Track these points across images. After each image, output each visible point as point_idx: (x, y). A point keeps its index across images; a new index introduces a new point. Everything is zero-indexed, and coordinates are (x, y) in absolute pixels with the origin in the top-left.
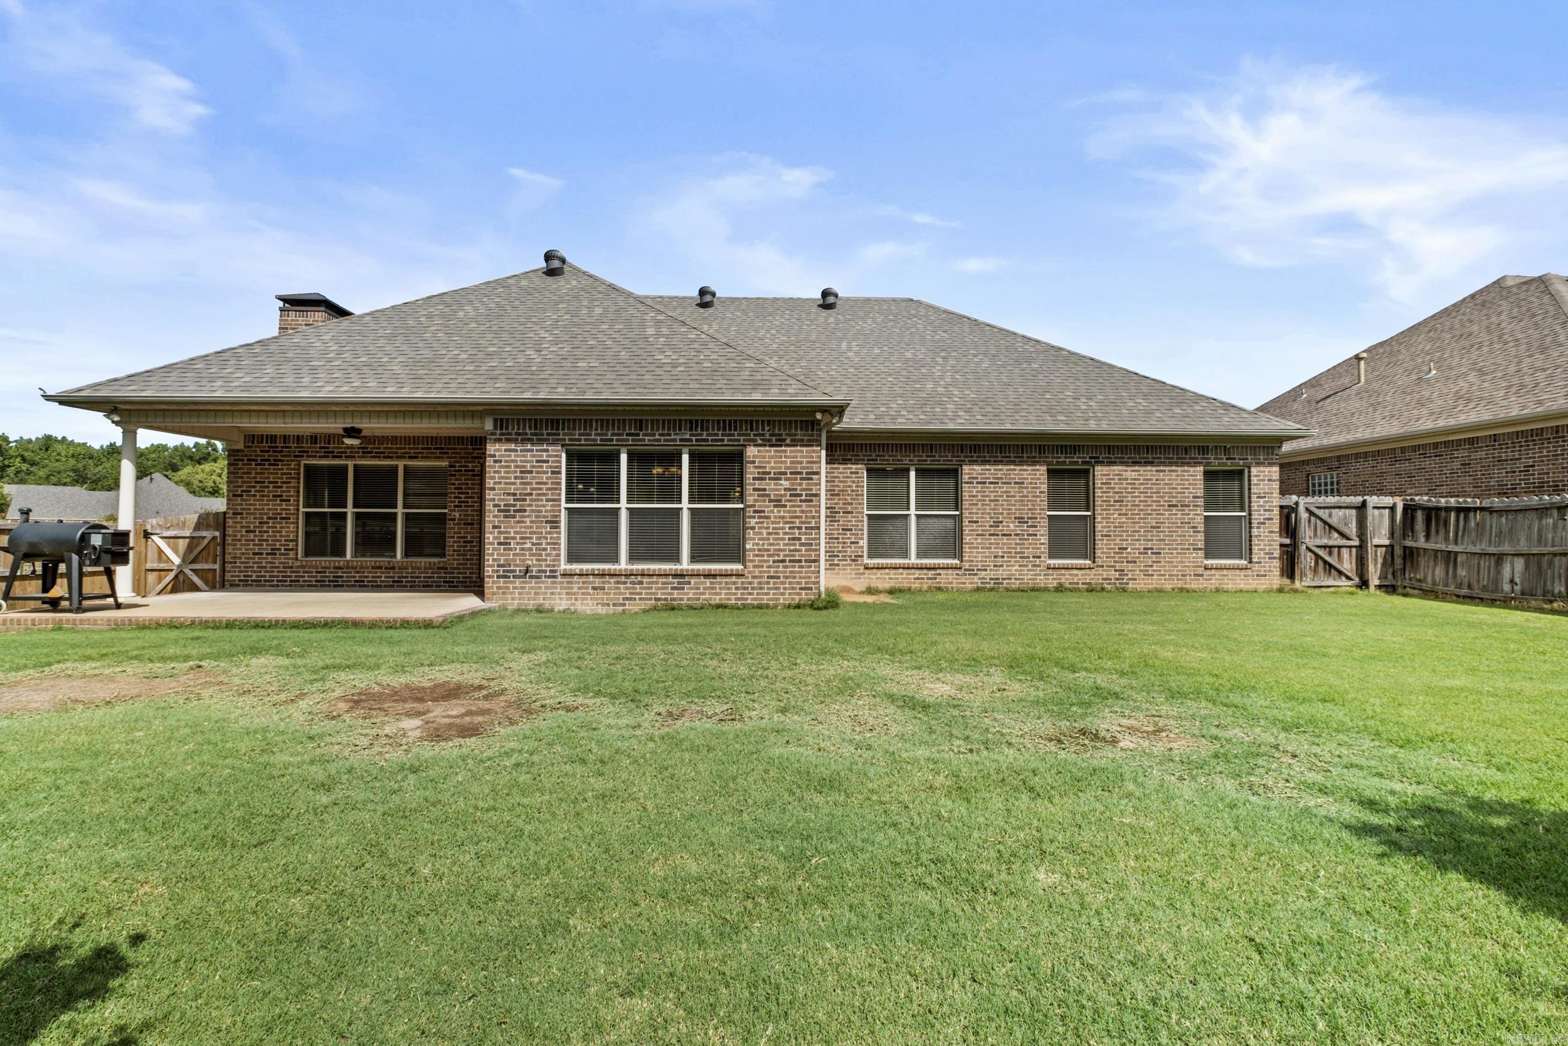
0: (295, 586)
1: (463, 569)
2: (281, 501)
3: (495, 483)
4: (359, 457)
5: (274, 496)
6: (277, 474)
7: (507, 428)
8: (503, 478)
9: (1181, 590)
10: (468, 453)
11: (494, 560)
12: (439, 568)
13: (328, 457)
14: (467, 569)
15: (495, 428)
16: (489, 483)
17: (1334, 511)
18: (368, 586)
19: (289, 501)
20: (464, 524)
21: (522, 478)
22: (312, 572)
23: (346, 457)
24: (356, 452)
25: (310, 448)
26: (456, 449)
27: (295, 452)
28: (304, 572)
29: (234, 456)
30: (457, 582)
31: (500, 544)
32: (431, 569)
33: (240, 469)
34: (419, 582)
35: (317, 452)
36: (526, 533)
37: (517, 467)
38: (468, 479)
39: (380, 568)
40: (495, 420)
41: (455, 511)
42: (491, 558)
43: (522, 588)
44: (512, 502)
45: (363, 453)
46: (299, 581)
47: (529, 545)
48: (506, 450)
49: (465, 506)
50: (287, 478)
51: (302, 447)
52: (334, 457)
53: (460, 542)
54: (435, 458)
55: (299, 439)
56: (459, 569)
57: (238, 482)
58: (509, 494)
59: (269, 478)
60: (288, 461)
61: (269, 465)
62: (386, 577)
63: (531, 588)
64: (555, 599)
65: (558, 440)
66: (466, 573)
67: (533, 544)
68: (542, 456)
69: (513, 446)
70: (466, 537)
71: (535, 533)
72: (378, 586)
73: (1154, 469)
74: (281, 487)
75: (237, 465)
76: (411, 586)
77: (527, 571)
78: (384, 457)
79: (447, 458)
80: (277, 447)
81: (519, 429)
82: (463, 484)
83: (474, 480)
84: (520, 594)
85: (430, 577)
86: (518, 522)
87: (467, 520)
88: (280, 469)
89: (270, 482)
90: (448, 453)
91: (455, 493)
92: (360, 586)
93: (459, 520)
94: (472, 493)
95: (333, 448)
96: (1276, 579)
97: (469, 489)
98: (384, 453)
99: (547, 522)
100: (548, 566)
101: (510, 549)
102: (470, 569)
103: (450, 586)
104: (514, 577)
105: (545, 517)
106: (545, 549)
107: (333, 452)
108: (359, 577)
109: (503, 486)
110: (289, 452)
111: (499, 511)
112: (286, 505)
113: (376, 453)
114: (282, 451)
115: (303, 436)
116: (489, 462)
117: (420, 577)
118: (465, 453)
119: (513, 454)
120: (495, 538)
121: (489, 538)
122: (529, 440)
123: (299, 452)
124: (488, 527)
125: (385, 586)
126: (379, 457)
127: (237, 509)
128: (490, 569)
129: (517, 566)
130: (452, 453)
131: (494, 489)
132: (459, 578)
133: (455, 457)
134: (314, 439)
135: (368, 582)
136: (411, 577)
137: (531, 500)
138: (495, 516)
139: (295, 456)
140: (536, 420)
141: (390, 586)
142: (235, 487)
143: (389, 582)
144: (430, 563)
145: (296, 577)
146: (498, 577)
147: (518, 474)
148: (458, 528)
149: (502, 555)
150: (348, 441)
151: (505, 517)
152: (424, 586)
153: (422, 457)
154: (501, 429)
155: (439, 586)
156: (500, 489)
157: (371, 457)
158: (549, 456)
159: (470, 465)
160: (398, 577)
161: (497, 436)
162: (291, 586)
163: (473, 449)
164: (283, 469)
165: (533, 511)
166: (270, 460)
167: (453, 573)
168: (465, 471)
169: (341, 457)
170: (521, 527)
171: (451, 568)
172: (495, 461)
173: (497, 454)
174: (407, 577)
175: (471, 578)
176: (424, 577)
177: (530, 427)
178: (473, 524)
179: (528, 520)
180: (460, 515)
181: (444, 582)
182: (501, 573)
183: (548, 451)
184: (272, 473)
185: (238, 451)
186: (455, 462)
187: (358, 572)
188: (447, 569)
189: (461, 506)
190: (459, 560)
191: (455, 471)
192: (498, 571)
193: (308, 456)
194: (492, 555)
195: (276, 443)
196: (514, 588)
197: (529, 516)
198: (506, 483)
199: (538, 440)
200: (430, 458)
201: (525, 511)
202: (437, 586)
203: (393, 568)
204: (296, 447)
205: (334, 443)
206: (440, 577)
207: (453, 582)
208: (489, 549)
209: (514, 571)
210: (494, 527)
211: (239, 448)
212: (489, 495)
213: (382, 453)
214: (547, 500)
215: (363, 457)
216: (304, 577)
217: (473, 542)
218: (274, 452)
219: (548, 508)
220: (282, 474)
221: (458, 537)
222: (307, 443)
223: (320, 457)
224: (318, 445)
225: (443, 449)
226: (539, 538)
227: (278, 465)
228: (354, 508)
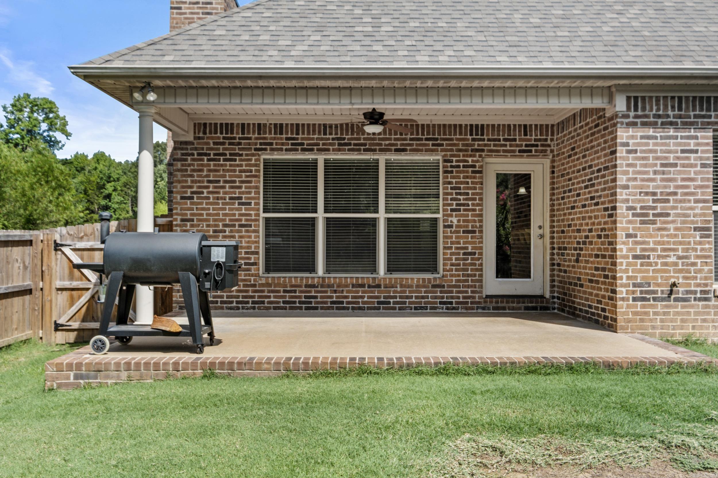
0: (259, 308)
1: (464, 286)
2: (239, 204)
3: (629, 180)
4: (334, 150)
5: (231, 198)
6: (235, 171)
7: (644, 109)
8: (639, 173)
10: (467, 145)
11: (628, 278)
12: (434, 286)
13: (297, 150)
14: (468, 287)
15: (629, 108)
16: (622, 179)
18: (348, 308)
19: (250, 204)
20: (464, 232)
21: (663, 173)
22: (278, 291)
23: (318, 150)
24: (331, 144)
25: (275, 139)
26: (451, 140)
27: (256, 144)
28: (269, 292)
29: (182, 149)
30: (457, 303)
31: (635, 257)
32: (424, 287)
33: (189, 165)
34: (410, 303)
35: (283, 144)
36: (668, 243)
37: (657, 158)
38: (467, 177)
39: (362, 286)
40: (628, 98)
41: (451, 216)
42: (624, 276)
43: (665, 314)
44: (651, 204)
45: (339, 144)
46: (263, 302)
47: (673, 259)
48: (642, 137)
49: (465, 210)
50: (247, 176)
51: (265, 138)
52: (303, 150)
53: (459, 254)
54: (427, 151)
55: (260, 127)
56: (459, 287)
57: (186, 181)
58: (647, 194)
59: (225, 176)
60: (247, 155)
61: (224, 160)
62: (369, 297)
63: (677, 313)
64: (708, 328)
65: (709, 123)
66: (467, 292)
67: (679, 258)
68: (689, 144)
69: (651, 132)
70: (467, 248)
71: (681, 243)
72: (360, 308)
74: (240, 187)
75: (186, 160)
76: (400, 309)
77: (671, 292)
78: (365, 150)
79: (442, 151)
80: (234, 138)
81: (658, 110)
82: (461, 183)
83: (475, 178)
84: (662, 321)
85: (423, 297)
86: (660, 229)
87: (467, 226)
88: (238, 166)
89: (226, 182)
90: (442, 145)
91: (451, 194)
92: (338, 308)
93: (457, 226)
94: (473, 194)
95: (302, 139)
97: (468, 188)
98: (365, 145)
99: (695, 229)
100: (699, 285)
101: (650, 264)
102: (471, 286)
103: (447, 308)
104: (655, 299)
105: (693, 222)
106: (694, 264)
107: (303, 144)
108: (337, 297)
109: (639, 183)
110: (249, 144)
111: (634, 215)
112: (246, 209)
113: (355, 145)
114: (240, 144)
115: (265, 125)
116: (621, 151)
117: (411, 297)
118: (463, 145)
119: (651, 141)
120: (630, 250)
121: (621, 250)
122: (671, 123)
123: (261, 144)
124: (621, 235)
125: (369, 308)
126: (359, 150)
127: (186, 215)
128: (624, 290)
129: (658, 285)
130: (447, 145)
131: (626, 187)
132: (458, 298)
133: (452, 150)
134: (279, 128)
135: (348, 303)
136: (401, 297)
137: (675, 201)
138: (630, 222)
139: (256, 149)
140: (680, 98)
141: (375, 308)
142: (183, 187)
143: (373, 303)
144: (424, 280)
145: (259, 297)
146: (634, 299)
147: (658, 168)
148: (457, 237)
149: (640, 271)
150: (371, 129)
151: (643, 222)
152: (416, 308)
153: (411, 150)
154: (636, 110)
155: (435, 308)
156: (635, 187)
157: (349, 150)
158: (698, 144)
159: (470, 159)
160: (385, 297)
161: (631, 120)
162: (254, 308)
163: (473, 140)
164: (241, 166)
165: (678, 215)
166: (226, 155)
167: (452, 292)
168: (464, 166)
169: (312, 150)
170: (662, 236)
171: (449, 286)
172: (629, 152)
173: (631, 142)
174: (395, 297)
175: (474, 297)
176: (417, 297)
177: (673, 107)
178: (474, 232)
179: (671, 226)
180: (459, 221)
181: (441, 303)
182: (638, 295)
183: (696, 138)
184: (228, 171)
185: (186, 143)
186: (452, 156)
187: (335, 292)
188: (443, 286)
189: (459, 210)
190: (459, 276)
191: (452, 167)
192: (633, 292)
193: (272, 150)
194: (626, 271)
195: (232, 133)
196: (655, 313)
197: (673, 222)
198: (643, 180)
199: (684, 124)
200: (421, 150)
201: (668, 215)
202: (431, 308)
203: (379, 286)
204: (256, 139)
205: (303, 133)
206: (436, 298)
207: (451, 303)
208: (622, 263)
209: (655, 292)
210: (628, 236)
211: (188, 139)
212: (621, 195)
213: (362, 145)
214: (697, 201)
215: (339, 150)
216: (269, 297)
217: (474, 254)
218: (230, 144)
219: (698, 211)
220: (241, 171)
221: (457, 248)
222: (270, 133)
223: (286, 150)
224: (284, 136)
225: (437, 139)
226: (687, 250)
227: (235, 160)
228: (325, 212)
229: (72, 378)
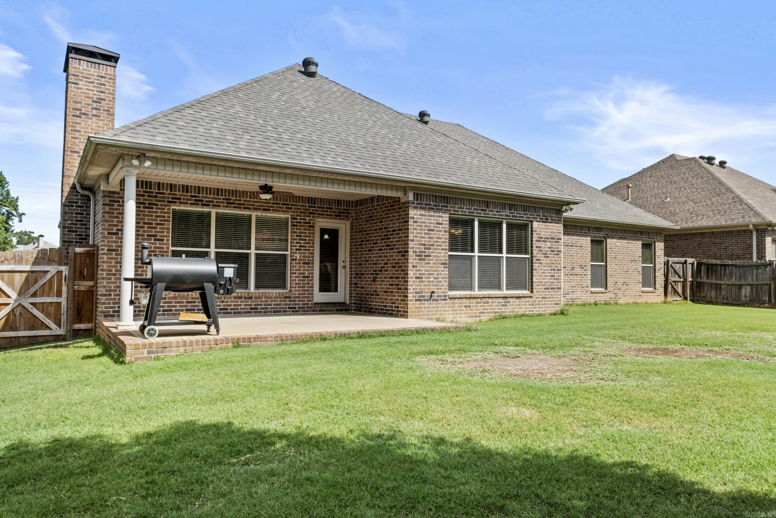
0: (168, 315)
1: (303, 297)
2: (155, 240)
3: (414, 237)
4: (223, 206)
5: (148, 235)
6: (152, 216)
7: (421, 200)
8: (418, 233)
9: (635, 303)
10: (306, 210)
11: (413, 289)
12: (285, 297)
13: (198, 204)
14: (305, 297)
15: (414, 199)
16: (411, 237)
17: (677, 265)
18: (231, 313)
19: (163, 240)
20: (303, 263)
21: (429, 234)
22: (183, 302)
23: (213, 205)
24: (221, 202)
25: (182, 195)
26: (297, 205)
27: (168, 198)
28: (176, 303)
29: (110, 197)
30: (299, 308)
31: (417, 278)
32: (279, 298)
33: (116, 209)
34: (271, 308)
35: (188, 200)
36: (430, 270)
37: (426, 226)
38: (305, 229)
39: (241, 298)
40: (414, 193)
41: (296, 253)
42: (412, 288)
43: (429, 307)
44: (423, 250)
45: (227, 203)
46: (171, 310)
47: (432, 279)
48: (420, 215)
49: (304, 250)
50: (161, 220)
51: (175, 194)
52: (203, 205)
53: (300, 277)
54: (282, 211)
55: (172, 186)
56: (300, 297)
57: (113, 221)
58: (422, 244)
59: (144, 219)
60: (161, 205)
61: (144, 208)
62: (245, 305)
63: (434, 307)
64: (446, 314)
65: (447, 210)
66: (304, 301)
67: (435, 278)
68: (439, 220)
69: (423, 212)
70: (304, 273)
71: (435, 271)
72: (239, 313)
73: (626, 241)
74: (156, 228)
75: (113, 205)
76: (264, 312)
77: (431, 297)
78: (244, 208)
79: (292, 212)
80: (152, 192)
81: (427, 201)
82: (302, 233)
83: (310, 230)
84: (427, 311)
85: (278, 305)
86: (427, 263)
87: (305, 260)
88: (154, 212)
89: (145, 223)
90: (291, 208)
91: (296, 239)
92: (224, 313)
93: (299, 260)
94: (309, 240)
95: (202, 197)
96: (662, 298)
97: (306, 236)
98: (244, 204)
99: (442, 264)
100: (442, 293)
101: (422, 282)
102: (307, 297)
103: (293, 311)
104: (424, 300)
105: (441, 260)
106: (441, 282)
107: (202, 201)
108: (224, 305)
109: (418, 239)
110: (163, 198)
111: (416, 256)
112: (160, 244)
113: (238, 204)
114: (156, 197)
115: (175, 185)
116: (411, 222)
117: (271, 305)
118: (304, 209)
119: (424, 217)
120: (414, 274)
121: (410, 274)
122: (432, 209)
123: (172, 198)
124: (410, 265)
125: (244, 312)
126: (240, 208)
127: (112, 246)
128: (411, 295)
129: (426, 293)
130: (295, 209)
131: (413, 241)
132: (299, 304)
133: (297, 212)
134: (186, 188)
135: (231, 309)
136: (265, 305)
137: (434, 249)
138: (414, 259)
139: (168, 202)
140: (436, 196)
141: (248, 312)
142: (110, 225)
143: (247, 309)
144: (279, 293)
145: (169, 306)
146: (416, 300)
147: (427, 232)
148: (299, 267)
149: (418, 285)
150: (264, 196)
151: (420, 260)
152: (274, 312)
153: (273, 210)
154: (417, 200)
155: (285, 311)
156: (417, 241)
157: (234, 207)
158: (443, 220)
159: (307, 218)
160: (255, 305)
161: (415, 205)
162: (164, 315)
163: (310, 206)
164: (157, 212)
165: (434, 256)
166: (145, 204)
167: (295, 301)
168: (304, 223)
169: (209, 205)
170: (428, 267)
171: (294, 297)
172: (414, 222)
173: (415, 217)
174: (261, 305)
175: (308, 304)
176: (275, 305)
177: (433, 200)
178: (309, 263)
179: (432, 262)
180: (300, 256)
181: (289, 308)
182: (417, 298)
183: (442, 217)
184: (147, 215)
185: (113, 193)
186: (297, 215)
187: (223, 302)
188: (291, 297)
189: (301, 250)
190: (300, 291)
191: (297, 222)
192: (415, 297)
193: (180, 203)
194: (412, 285)
195: (150, 188)
196: (425, 308)
197: (432, 260)
198: (420, 237)
199: (438, 209)
200: (279, 211)
201: (430, 256)
202: (284, 311)
203: (251, 298)
204: (169, 194)
205: (203, 193)
206: (286, 305)
207: (295, 308)
208: (411, 281)
209: (424, 296)
210: (414, 267)
211: (115, 190)
212: (411, 244)
213: (242, 204)
214: (442, 249)
215: (227, 207)
216: (176, 306)
217: (309, 277)
218: (148, 196)
219: (443, 255)
220: (156, 216)
221: (299, 273)
222: (179, 191)
223: (191, 204)
224: (189, 194)
225: (288, 205)
226: (438, 274)
227: (152, 208)
228: (216, 248)
229: (146, 353)
